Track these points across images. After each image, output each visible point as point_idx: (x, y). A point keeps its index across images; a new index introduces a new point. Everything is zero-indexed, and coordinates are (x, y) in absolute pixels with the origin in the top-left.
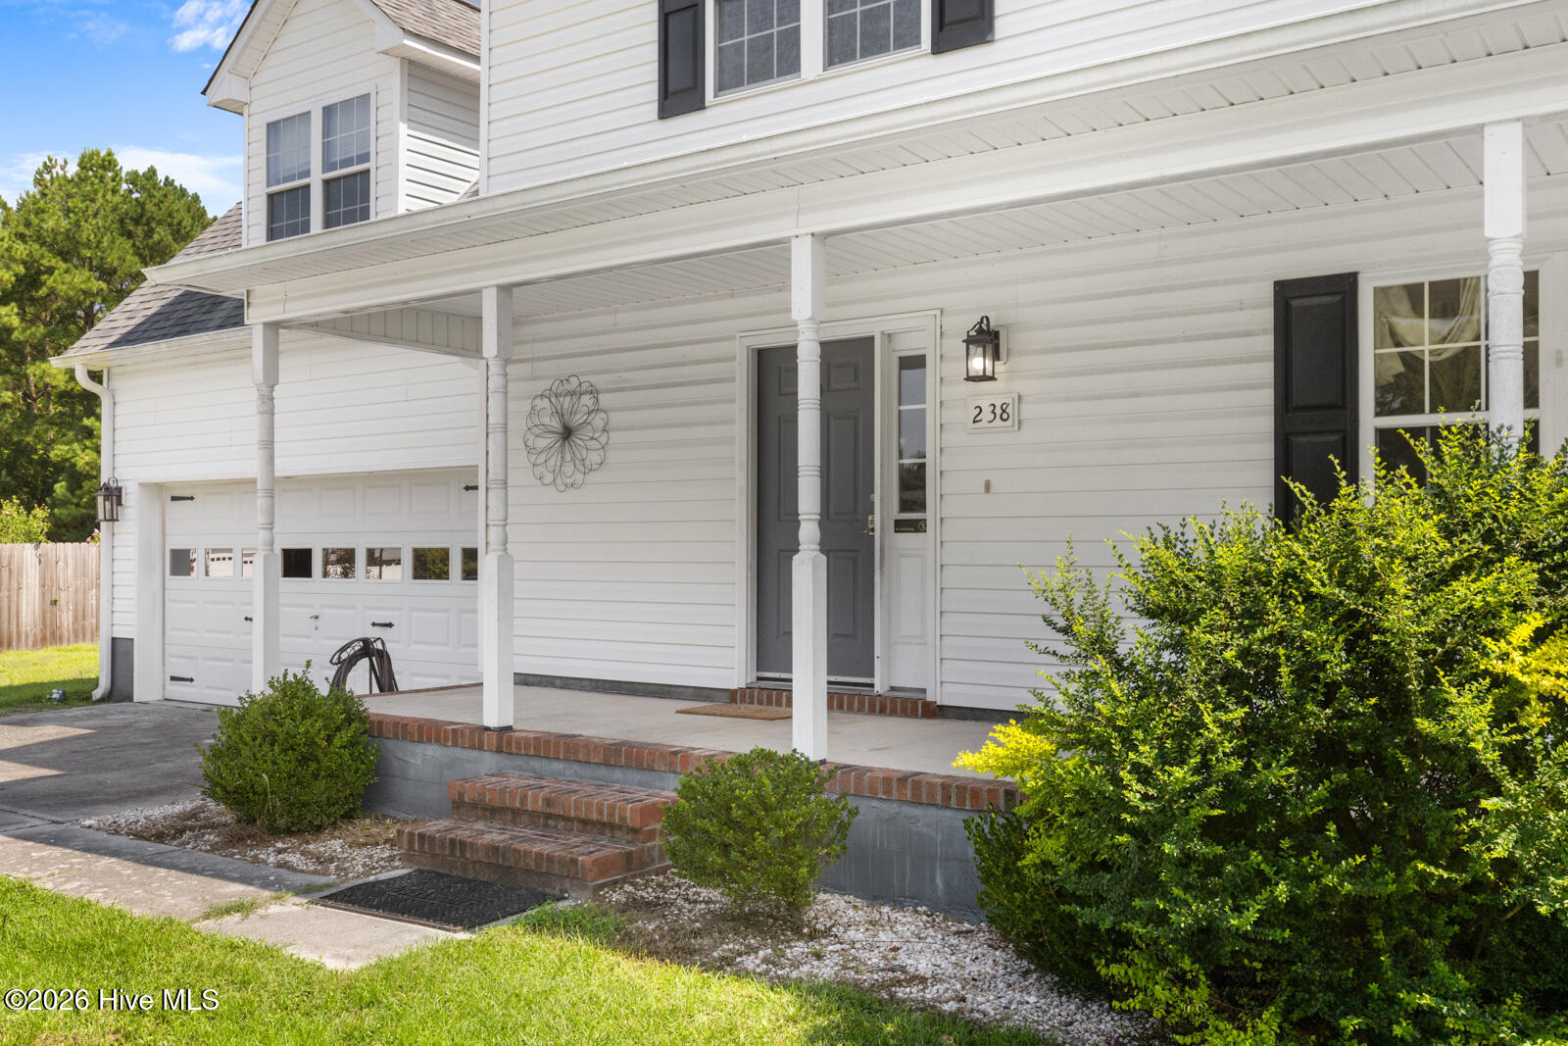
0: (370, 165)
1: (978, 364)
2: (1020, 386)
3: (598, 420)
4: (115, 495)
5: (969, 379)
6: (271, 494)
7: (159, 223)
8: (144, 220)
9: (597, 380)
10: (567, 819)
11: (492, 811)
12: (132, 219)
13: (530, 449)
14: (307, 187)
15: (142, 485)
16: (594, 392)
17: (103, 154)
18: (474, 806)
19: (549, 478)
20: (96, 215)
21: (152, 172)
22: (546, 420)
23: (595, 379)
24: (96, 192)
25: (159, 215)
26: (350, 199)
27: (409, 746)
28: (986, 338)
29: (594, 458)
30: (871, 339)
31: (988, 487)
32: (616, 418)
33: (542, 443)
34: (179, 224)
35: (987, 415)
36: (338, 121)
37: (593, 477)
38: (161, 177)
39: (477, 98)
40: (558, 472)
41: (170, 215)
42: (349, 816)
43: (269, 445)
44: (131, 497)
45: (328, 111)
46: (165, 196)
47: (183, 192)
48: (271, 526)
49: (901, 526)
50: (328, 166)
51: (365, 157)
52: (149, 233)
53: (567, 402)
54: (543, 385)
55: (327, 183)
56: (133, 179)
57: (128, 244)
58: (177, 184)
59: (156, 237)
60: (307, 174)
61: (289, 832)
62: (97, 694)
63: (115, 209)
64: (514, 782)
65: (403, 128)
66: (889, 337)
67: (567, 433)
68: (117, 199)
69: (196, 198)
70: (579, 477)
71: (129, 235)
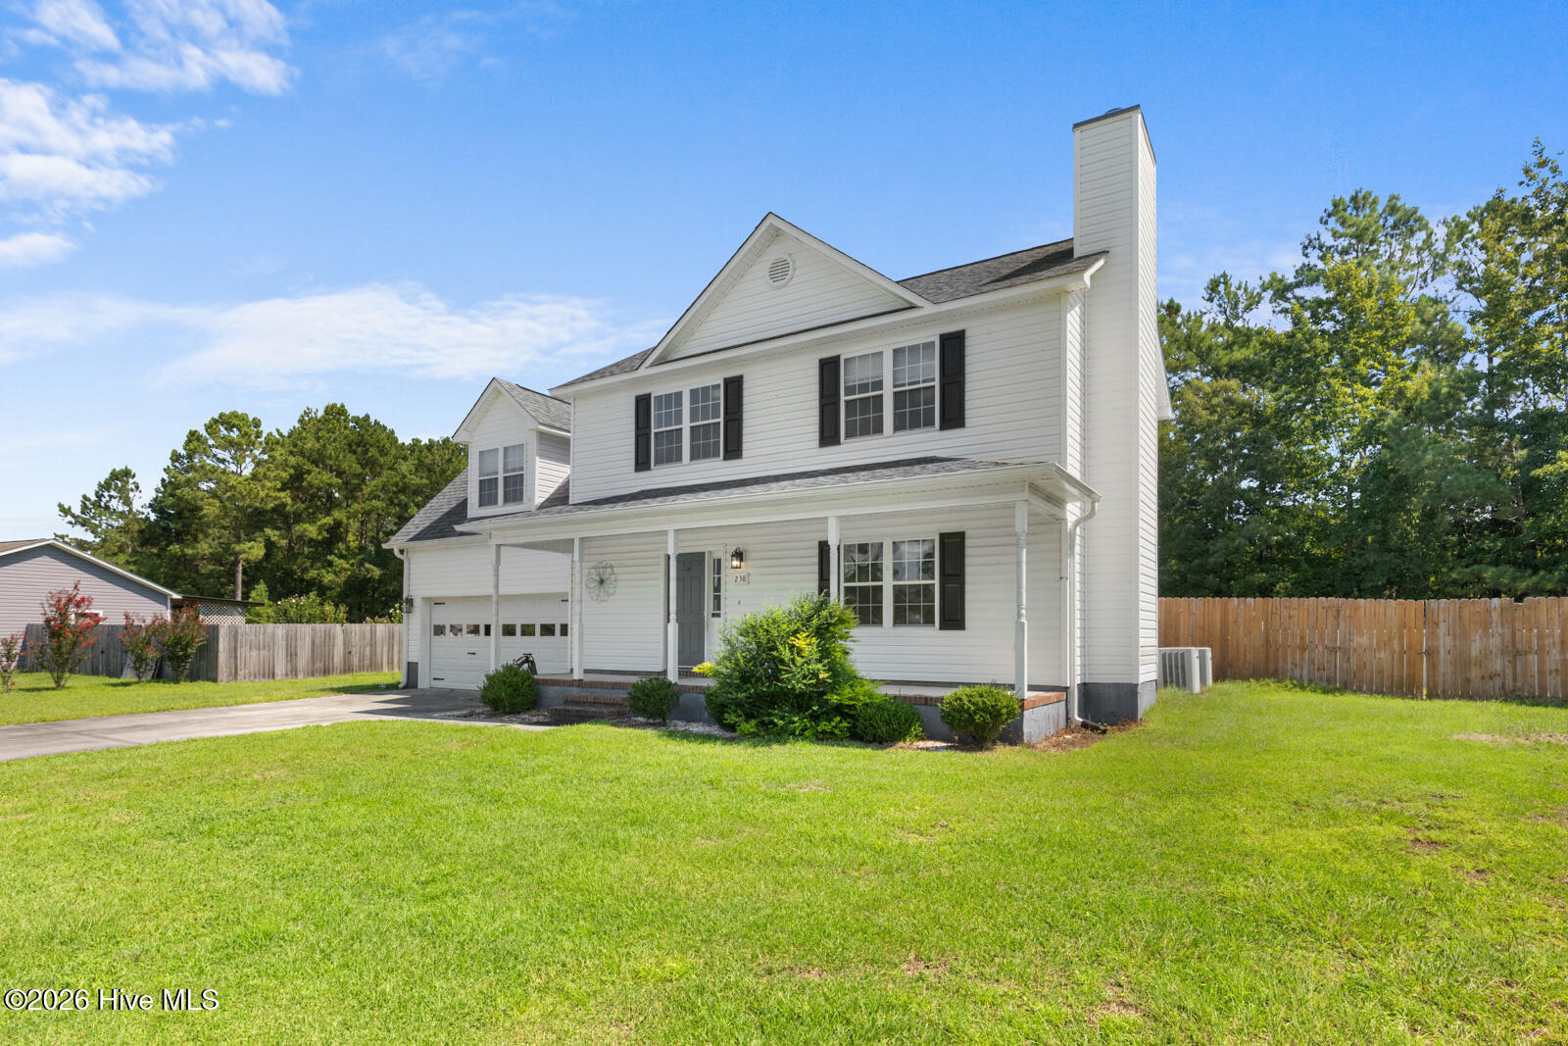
0: (524, 472)
1: (736, 563)
2: (750, 571)
3: (613, 577)
4: (410, 602)
5: (732, 568)
6: (497, 604)
7: (371, 446)
8: (362, 444)
9: (614, 563)
10: (600, 703)
11: (577, 703)
12: (356, 443)
13: (588, 587)
14: (497, 479)
15: (423, 598)
16: (612, 567)
17: (338, 406)
18: (571, 701)
19: (595, 598)
20: (335, 441)
21: (367, 417)
22: (594, 577)
23: (613, 563)
24: (335, 428)
25: (372, 441)
26: (515, 484)
27: (548, 687)
28: (739, 555)
29: (611, 591)
30: (704, 553)
31: (739, 602)
32: (619, 577)
33: (592, 585)
34: (383, 446)
35: (739, 579)
36: (510, 453)
37: (611, 598)
38: (372, 420)
39: (569, 445)
40: (598, 596)
41: (378, 441)
42: (528, 709)
43: (497, 586)
44: (418, 603)
45: (506, 449)
46: (375, 431)
47: (385, 428)
48: (497, 615)
49: (714, 615)
50: (505, 471)
51: (522, 469)
52: (366, 452)
53: (601, 570)
54: (593, 564)
55: (505, 478)
56: (356, 420)
57: (353, 458)
58: (381, 423)
59: (370, 454)
60: (497, 473)
61: (509, 713)
62: (401, 686)
63: (346, 437)
64: (583, 694)
65: (537, 458)
66: (710, 552)
67: (602, 582)
68: (347, 432)
69: (392, 432)
70: (606, 598)
71: (354, 452)
